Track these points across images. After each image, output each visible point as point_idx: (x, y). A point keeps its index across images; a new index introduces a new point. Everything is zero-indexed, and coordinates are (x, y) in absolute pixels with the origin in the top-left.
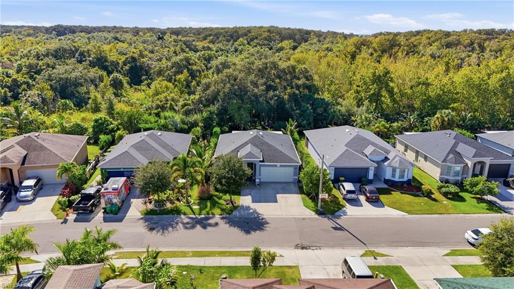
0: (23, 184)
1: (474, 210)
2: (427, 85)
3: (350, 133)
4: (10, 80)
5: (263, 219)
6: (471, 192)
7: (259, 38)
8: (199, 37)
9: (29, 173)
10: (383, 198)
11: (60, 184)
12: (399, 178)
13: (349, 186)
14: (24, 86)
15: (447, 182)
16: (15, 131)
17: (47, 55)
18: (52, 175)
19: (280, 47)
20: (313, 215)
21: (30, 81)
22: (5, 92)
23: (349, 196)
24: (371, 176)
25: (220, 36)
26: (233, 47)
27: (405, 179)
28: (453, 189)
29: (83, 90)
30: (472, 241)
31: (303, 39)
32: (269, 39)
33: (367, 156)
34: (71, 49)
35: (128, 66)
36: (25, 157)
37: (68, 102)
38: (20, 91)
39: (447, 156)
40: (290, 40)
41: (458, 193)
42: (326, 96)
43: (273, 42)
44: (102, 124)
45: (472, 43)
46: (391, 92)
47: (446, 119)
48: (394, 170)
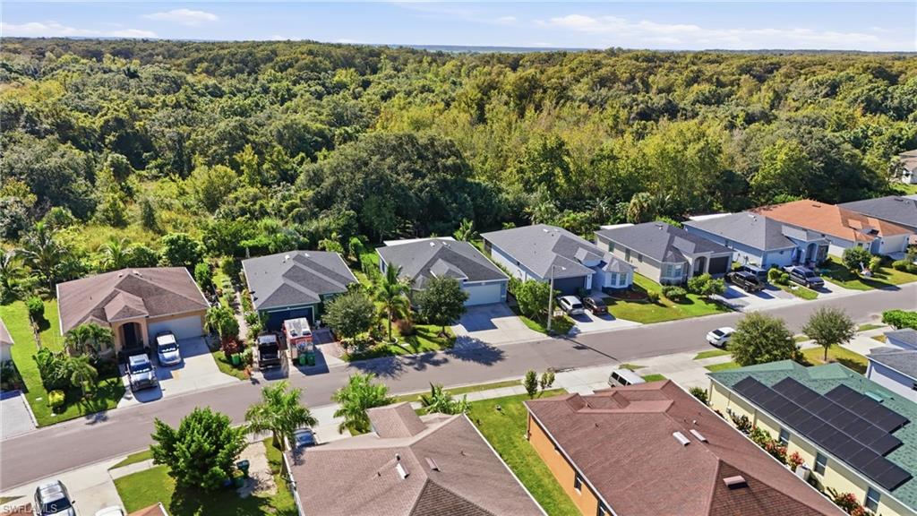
0: (162, 343)
1: (705, 312)
2: (614, 158)
3: (551, 234)
5: (494, 348)
6: (698, 293)
7: (296, 65)
10: (611, 309)
12: (621, 284)
13: (573, 300)
15: (669, 283)
19: (338, 82)
20: (545, 337)
23: (576, 311)
24: (589, 286)
25: (222, 62)
26: (258, 85)
27: (626, 286)
28: (680, 291)
29: (80, 187)
30: (714, 341)
31: (367, 64)
32: (314, 68)
33: (580, 261)
34: (10, 112)
35: (114, 136)
36: (145, 305)
37: (64, 211)
39: (666, 254)
40: (350, 68)
41: (685, 295)
42: (481, 180)
43: (323, 73)
44: (184, 246)
45: (633, 79)
46: (566, 170)
47: (645, 205)
48: (614, 276)
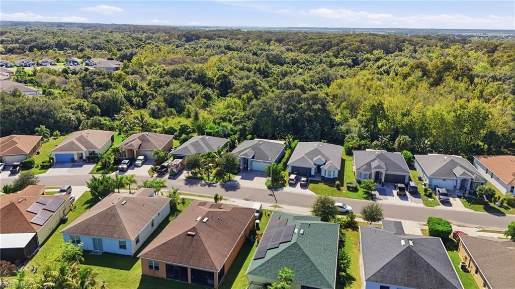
0: (138, 158)
4: (143, 92)
5: (239, 186)
7: (349, 48)
8: (296, 46)
9: (141, 153)
10: (311, 185)
11: (153, 160)
12: (328, 176)
13: (292, 177)
14: (150, 97)
15: (360, 181)
16: (140, 128)
17: (167, 74)
18: (151, 154)
20: (265, 188)
21: (154, 93)
22: (139, 100)
24: (312, 173)
27: (332, 177)
28: (354, 185)
29: (183, 101)
32: (357, 50)
33: (313, 161)
36: (140, 145)
37: (173, 110)
38: (148, 99)
39: (363, 166)
40: (383, 49)
47: (402, 142)
